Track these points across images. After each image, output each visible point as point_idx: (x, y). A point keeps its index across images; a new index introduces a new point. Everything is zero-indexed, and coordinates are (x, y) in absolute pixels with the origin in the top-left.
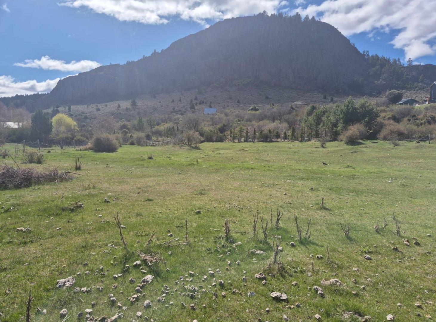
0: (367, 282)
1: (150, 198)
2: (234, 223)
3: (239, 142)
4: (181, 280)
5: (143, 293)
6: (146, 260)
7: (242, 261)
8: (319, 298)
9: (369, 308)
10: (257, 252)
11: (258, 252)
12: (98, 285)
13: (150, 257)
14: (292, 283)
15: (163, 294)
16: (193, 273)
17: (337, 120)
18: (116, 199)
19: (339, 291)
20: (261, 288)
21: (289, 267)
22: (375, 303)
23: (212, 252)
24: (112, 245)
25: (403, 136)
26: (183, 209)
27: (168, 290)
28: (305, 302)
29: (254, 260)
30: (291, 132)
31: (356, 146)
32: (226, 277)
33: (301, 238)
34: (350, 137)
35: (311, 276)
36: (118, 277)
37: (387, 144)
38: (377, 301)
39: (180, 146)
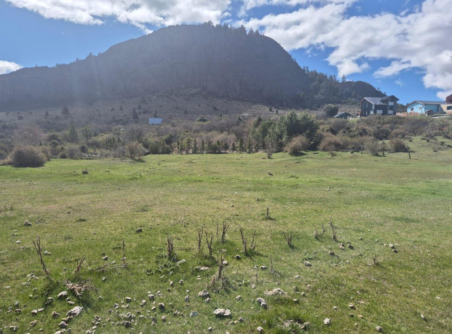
0: (307, 289)
1: (83, 218)
2: (179, 239)
3: (187, 153)
4: (116, 308)
5: (69, 328)
6: (74, 289)
7: (185, 279)
8: (262, 310)
9: (308, 314)
10: (201, 269)
11: (203, 268)
12: (12, 325)
13: (79, 286)
14: (237, 298)
15: (94, 326)
16: (129, 298)
17: (282, 132)
18: (39, 221)
19: (281, 300)
20: (204, 306)
21: (233, 281)
22: (314, 308)
23: (153, 273)
24: (32, 275)
25: (339, 147)
26: (122, 228)
27: (99, 321)
28: (249, 315)
29: (199, 278)
30: (239, 143)
31: (299, 157)
32: (167, 299)
33: (246, 250)
34: (294, 148)
35: (255, 288)
36: (38, 312)
37: (326, 154)
38: (315, 306)
39: (121, 159)
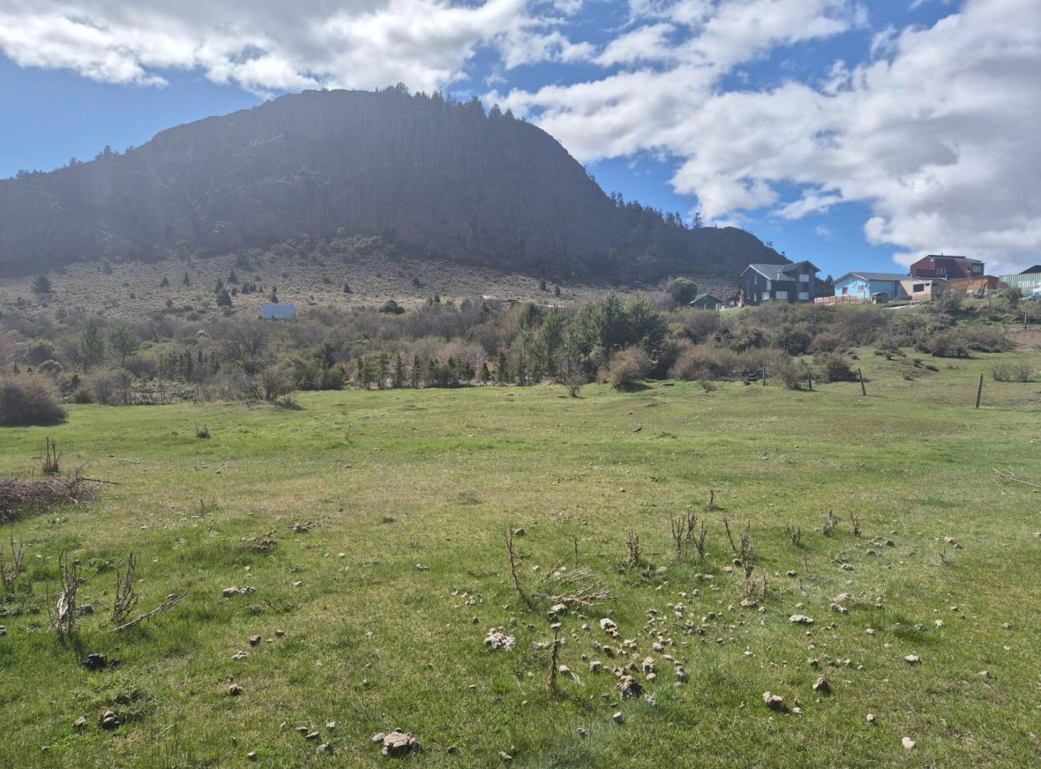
3: (382, 387)
17: (589, 339)
19: (859, 605)
25: (720, 372)
30: (499, 365)
31: (637, 393)
34: (624, 375)
37: (693, 387)
39: (247, 403)
